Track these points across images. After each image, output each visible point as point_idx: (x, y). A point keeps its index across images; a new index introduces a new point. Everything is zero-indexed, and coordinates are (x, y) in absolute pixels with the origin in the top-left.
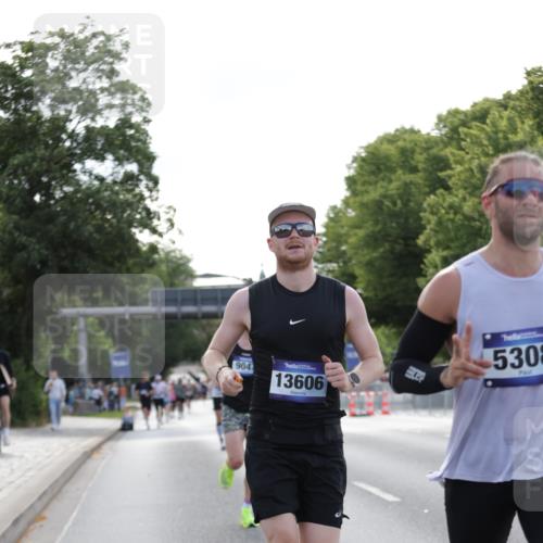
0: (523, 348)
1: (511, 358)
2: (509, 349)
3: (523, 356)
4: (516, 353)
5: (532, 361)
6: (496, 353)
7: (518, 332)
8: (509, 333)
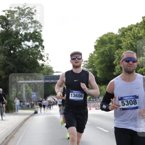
0: (129, 100)
1: (126, 103)
2: (125, 101)
3: (129, 102)
4: (127, 102)
5: (131, 104)
6: (122, 102)
7: (127, 97)
8: (125, 97)
